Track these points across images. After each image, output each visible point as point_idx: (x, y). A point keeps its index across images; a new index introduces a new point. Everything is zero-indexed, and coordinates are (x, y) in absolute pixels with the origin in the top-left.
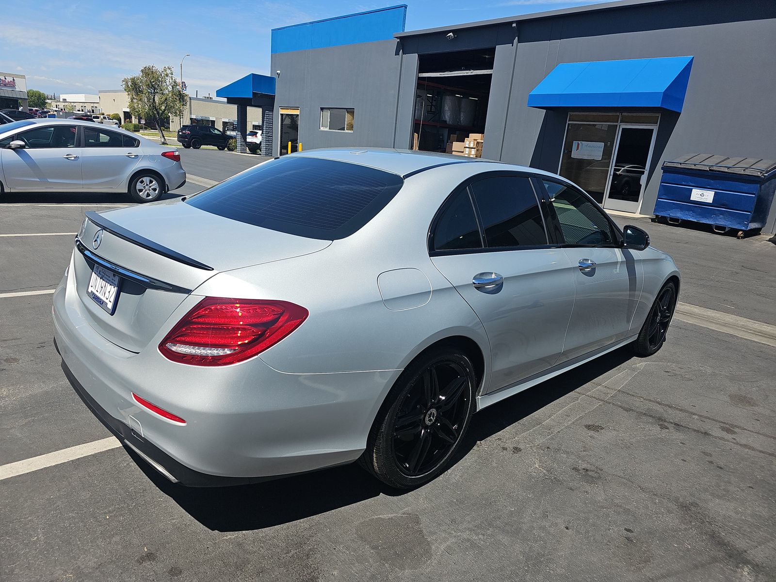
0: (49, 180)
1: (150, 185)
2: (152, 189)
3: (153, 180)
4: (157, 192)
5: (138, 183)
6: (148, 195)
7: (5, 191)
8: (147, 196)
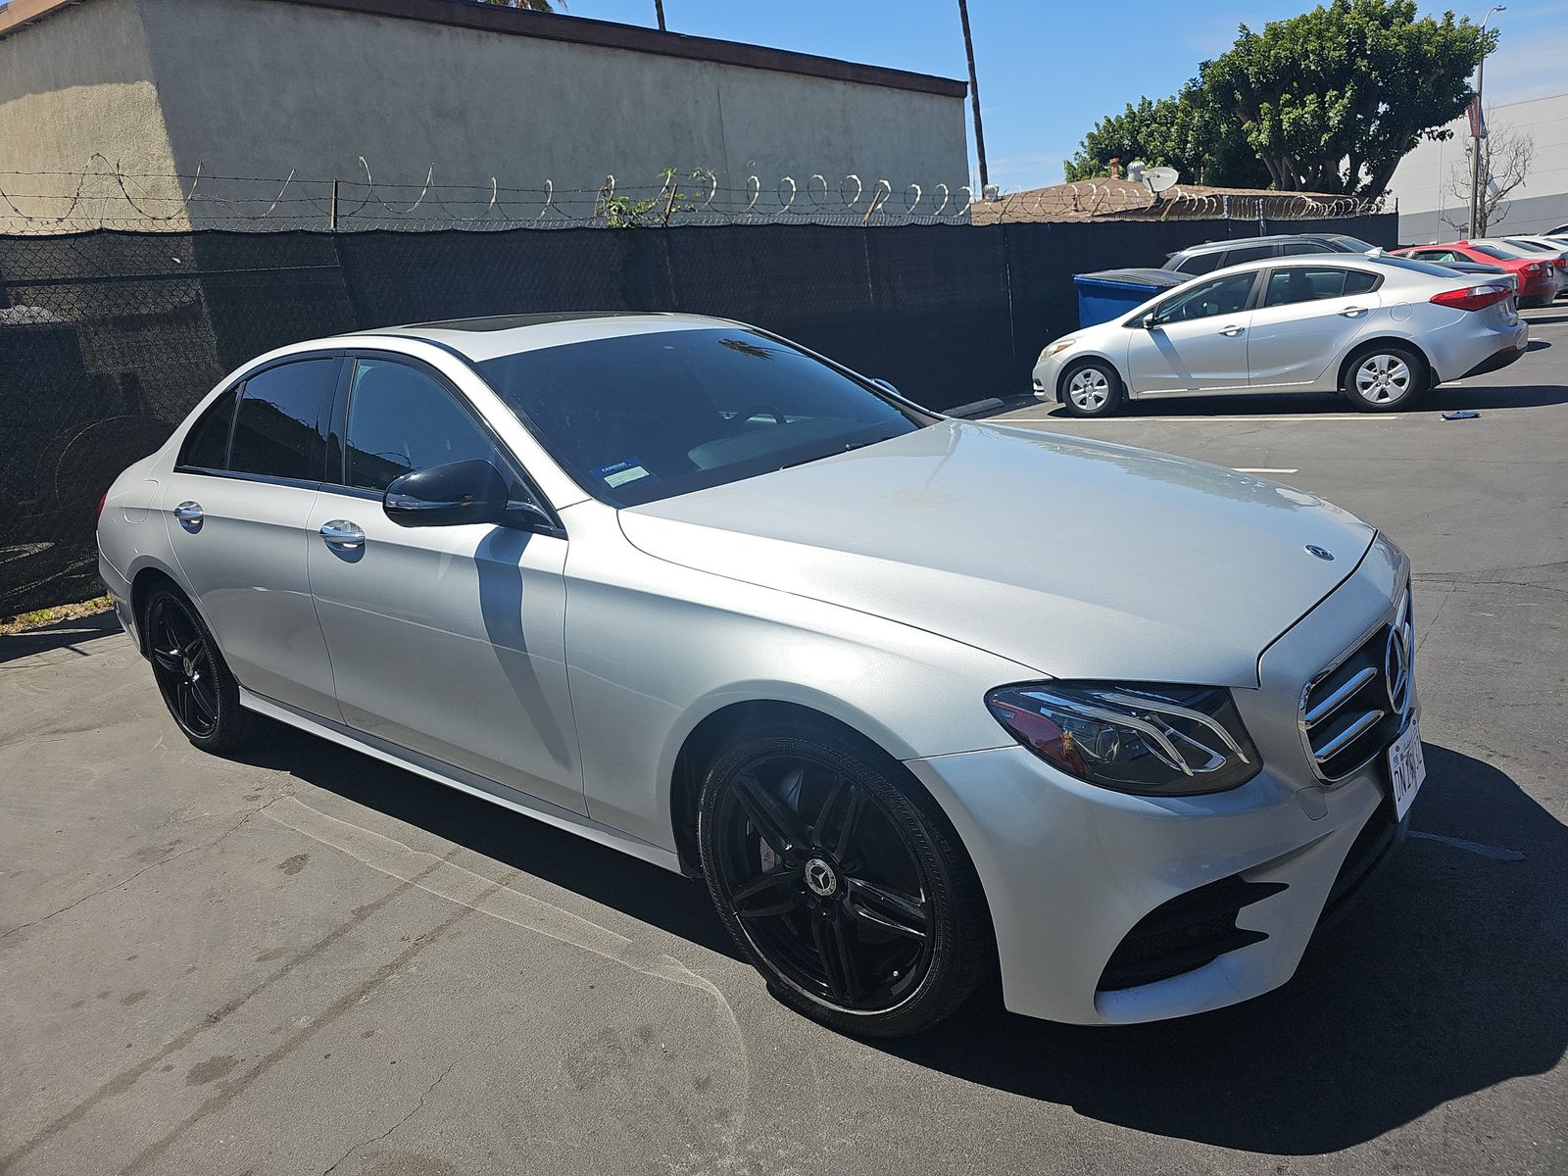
0: (1193, 376)
1: (1390, 372)
2: (1394, 381)
3: (1399, 360)
4: (1404, 388)
5: (1362, 370)
6: (1383, 394)
7: (1131, 398)
8: (1381, 397)
